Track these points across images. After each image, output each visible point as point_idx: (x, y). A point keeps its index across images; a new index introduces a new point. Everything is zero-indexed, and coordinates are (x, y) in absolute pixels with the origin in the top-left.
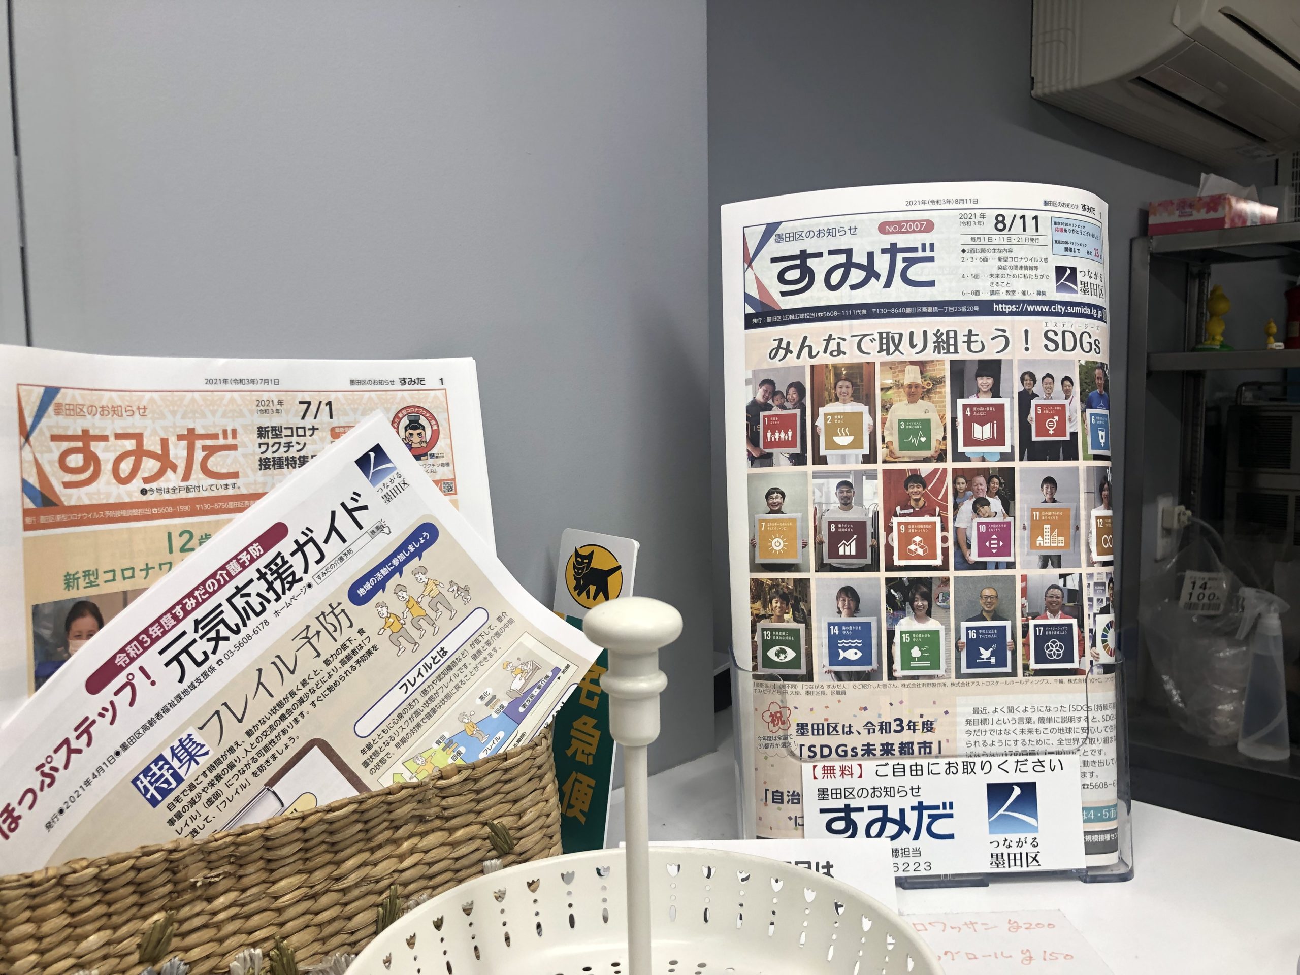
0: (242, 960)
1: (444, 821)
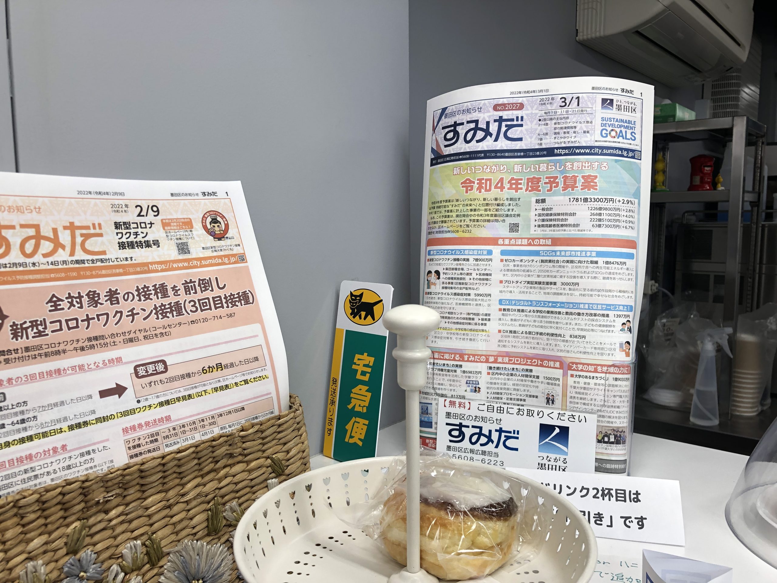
0: (129, 548)
1: (244, 457)
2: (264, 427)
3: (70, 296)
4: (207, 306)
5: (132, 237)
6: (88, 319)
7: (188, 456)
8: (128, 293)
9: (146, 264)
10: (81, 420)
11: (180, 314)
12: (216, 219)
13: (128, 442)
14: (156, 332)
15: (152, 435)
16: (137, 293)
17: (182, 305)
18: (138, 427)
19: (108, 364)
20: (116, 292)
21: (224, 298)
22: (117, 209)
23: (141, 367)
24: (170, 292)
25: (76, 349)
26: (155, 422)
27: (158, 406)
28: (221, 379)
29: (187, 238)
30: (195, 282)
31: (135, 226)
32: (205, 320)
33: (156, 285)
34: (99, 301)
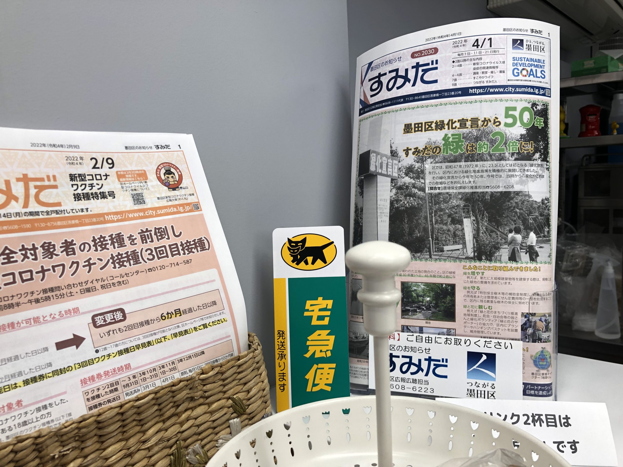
1: (205, 399)
2: (224, 369)
3: (23, 248)
4: (163, 253)
5: (88, 188)
6: (43, 271)
7: (147, 403)
8: (84, 244)
9: (102, 215)
10: (37, 374)
11: (137, 262)
12: (170, 170)
13: (87, 394)
14: (113, 281)
15: (112, 385)
16: (93, 243)
17: (139, 254)
18: (97, 377)
19: (65, 316)
20: (72, 243)
21: (181, 246)
22: (72, 161)
23: (99, 317)
24: (127, 242)
25: (30, 301)
26: (114, 371)
27: (118, 355)
28: (180, 324)
29: (142, 189)
30: (151, 231)
31: (90, 177)
32: (163, 267)
33: (112, 235)
34: (55, 252)
